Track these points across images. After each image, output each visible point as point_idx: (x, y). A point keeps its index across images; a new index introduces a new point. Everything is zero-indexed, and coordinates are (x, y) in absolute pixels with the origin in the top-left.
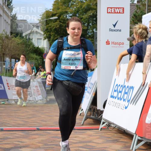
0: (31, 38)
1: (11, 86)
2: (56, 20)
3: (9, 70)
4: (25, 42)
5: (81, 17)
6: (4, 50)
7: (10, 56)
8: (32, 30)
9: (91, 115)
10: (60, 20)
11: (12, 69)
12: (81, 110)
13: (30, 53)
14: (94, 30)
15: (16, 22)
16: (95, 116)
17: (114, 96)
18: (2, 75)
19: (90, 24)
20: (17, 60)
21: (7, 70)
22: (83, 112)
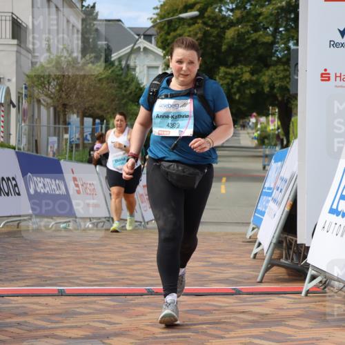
0: (132, 64)
1: (82, 185)
2: (194, 19)
3: (77, 146)
4: (118, 75)
5: (259, 12)
6: (66, 95)
7: (80, 111)
8: (135, 44)
9: (281, 257)
10: (204, 20)
11: (86, 142)
12: (257, 244)
13: (130, 103)
14: (291, 44)
15: (94, 25)
16: (292, 259)
17: (339, 210)
18: (60, 157)
19: (281, 29)
20: (97, 121)
21: (74, 146)
22: (263, 249)
